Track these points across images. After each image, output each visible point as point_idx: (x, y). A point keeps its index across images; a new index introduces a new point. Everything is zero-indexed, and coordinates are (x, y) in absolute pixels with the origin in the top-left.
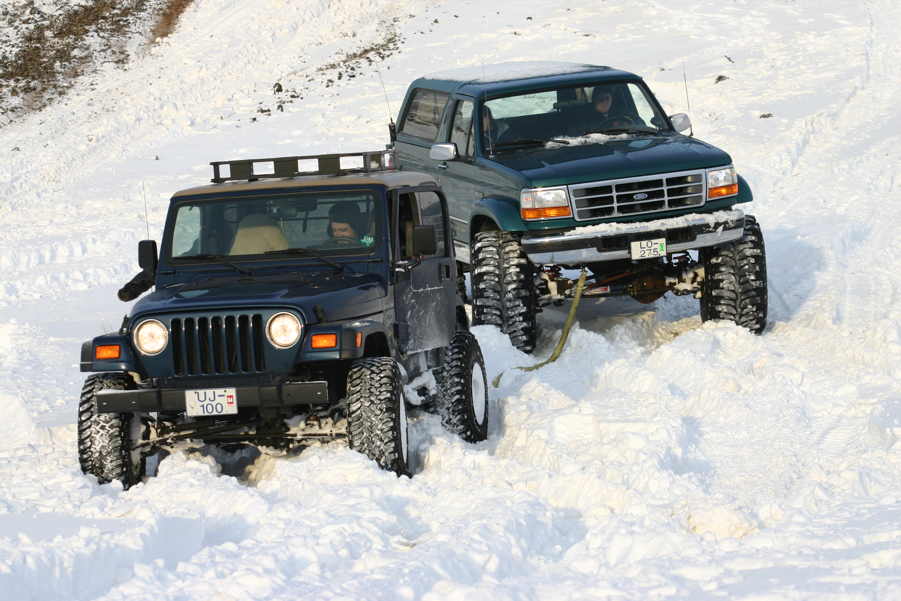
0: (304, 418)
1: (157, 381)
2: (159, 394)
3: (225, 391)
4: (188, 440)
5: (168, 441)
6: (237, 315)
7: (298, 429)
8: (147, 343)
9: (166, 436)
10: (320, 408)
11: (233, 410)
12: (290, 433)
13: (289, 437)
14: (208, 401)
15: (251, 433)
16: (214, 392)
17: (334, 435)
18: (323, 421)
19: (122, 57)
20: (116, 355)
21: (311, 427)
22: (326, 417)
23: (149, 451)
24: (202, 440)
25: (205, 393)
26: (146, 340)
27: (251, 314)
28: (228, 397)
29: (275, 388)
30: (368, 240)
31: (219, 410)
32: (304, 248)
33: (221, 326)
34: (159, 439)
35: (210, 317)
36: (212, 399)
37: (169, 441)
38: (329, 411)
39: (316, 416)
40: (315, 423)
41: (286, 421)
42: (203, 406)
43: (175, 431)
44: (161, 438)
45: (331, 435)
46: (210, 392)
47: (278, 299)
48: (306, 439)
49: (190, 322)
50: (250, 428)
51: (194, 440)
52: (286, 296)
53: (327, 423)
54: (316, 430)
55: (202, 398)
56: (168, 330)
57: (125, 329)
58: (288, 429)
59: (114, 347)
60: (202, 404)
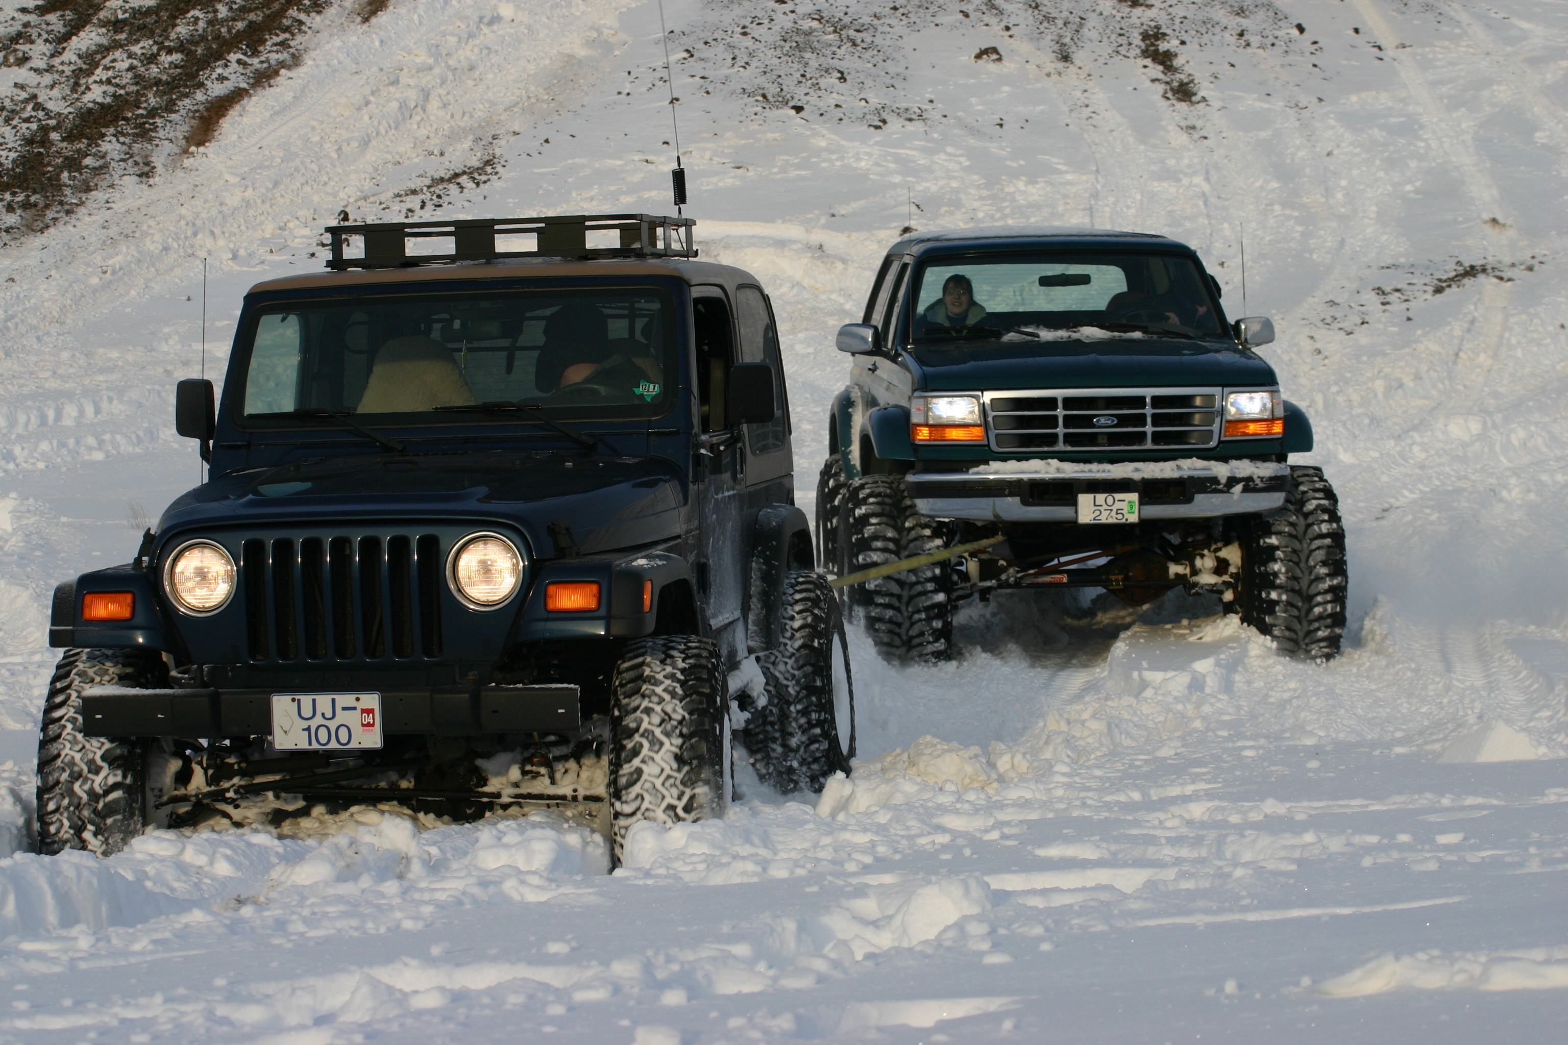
0: (519, 758)
1: (212, 671)
2: (215, 699)
3: (358, 699)
4: (270, 794)
5: (228, 795)
6: (386, 536)
7: (503, 780)
8: (191, 590)
9: (226, 785)
10: (552, 738)
11: (373, 739)
12: (486, 789)
13: (485, 800)
14: (318, 720)
15: (404, 784)
16: (333, 700)
17: (580, 798)
18: (560, 767)
19: (146, 169)
20: (126, 613)
21: (534, 778)
22: (565, 758)
23: (187, 813)
24: (301, 796)
25: (314, 701)
26: (190, 584)
27: (415, 535)
28: (363, 711)
29: (466, 696)
30: (650, 390)
31: (344, 740)
32: (515, 401)
33: (351, 557)
34: (208, 789)
35: (328, 538)
36: (329, 714)
37: (231, 794)
38: (572, 745)
39: (545, 757)
40: (543, 770)
41: (479, 762)
42: (308, 729)
43: (242, 773)
44: (213, 788)
45: (575, 798)
46: (324, 701)
47: (473, 504)
48: (520, 805)
49: (284, 549)
50: (403, 776)
51: (283, 795)
52: (487, 499)
53: (566, 771)
54: (542, 785)
55: (307, 711)
56: (237, 564)
57: (145, 559)
58: (484, 782)
59: (121, 597)
60: (305, 724)
